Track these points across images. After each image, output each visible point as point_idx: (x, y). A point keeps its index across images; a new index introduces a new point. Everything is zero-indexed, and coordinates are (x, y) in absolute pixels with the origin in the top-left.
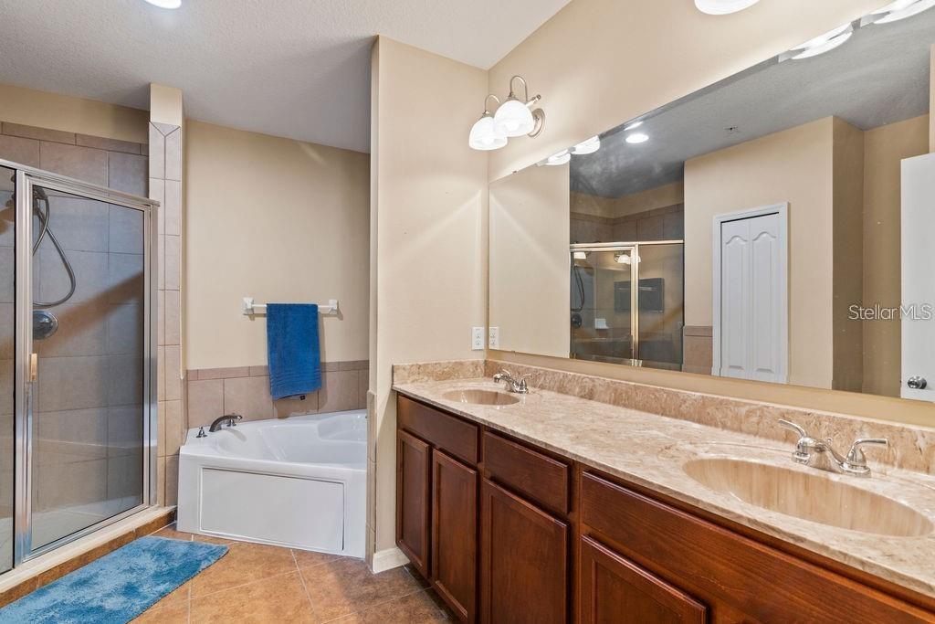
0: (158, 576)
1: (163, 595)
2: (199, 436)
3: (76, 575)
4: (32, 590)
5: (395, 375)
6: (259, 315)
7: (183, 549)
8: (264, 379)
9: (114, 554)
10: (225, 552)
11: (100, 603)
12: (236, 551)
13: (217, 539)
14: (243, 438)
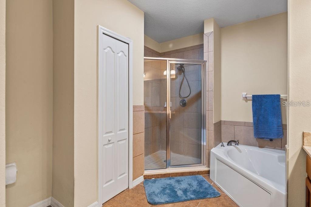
0: (194, 191)
1: (192, 199)
2: (222, 146)
3: (179, 178)
4: (169, 177)
5: (305, 139)
6: (249, 100)
7: (207, 186)
8: (252, 128)
9: (190, 177)
10: (218, 195)
11: (177, 191)
12: (223, 198)
13: (219, 189)
14: (240, 151)
